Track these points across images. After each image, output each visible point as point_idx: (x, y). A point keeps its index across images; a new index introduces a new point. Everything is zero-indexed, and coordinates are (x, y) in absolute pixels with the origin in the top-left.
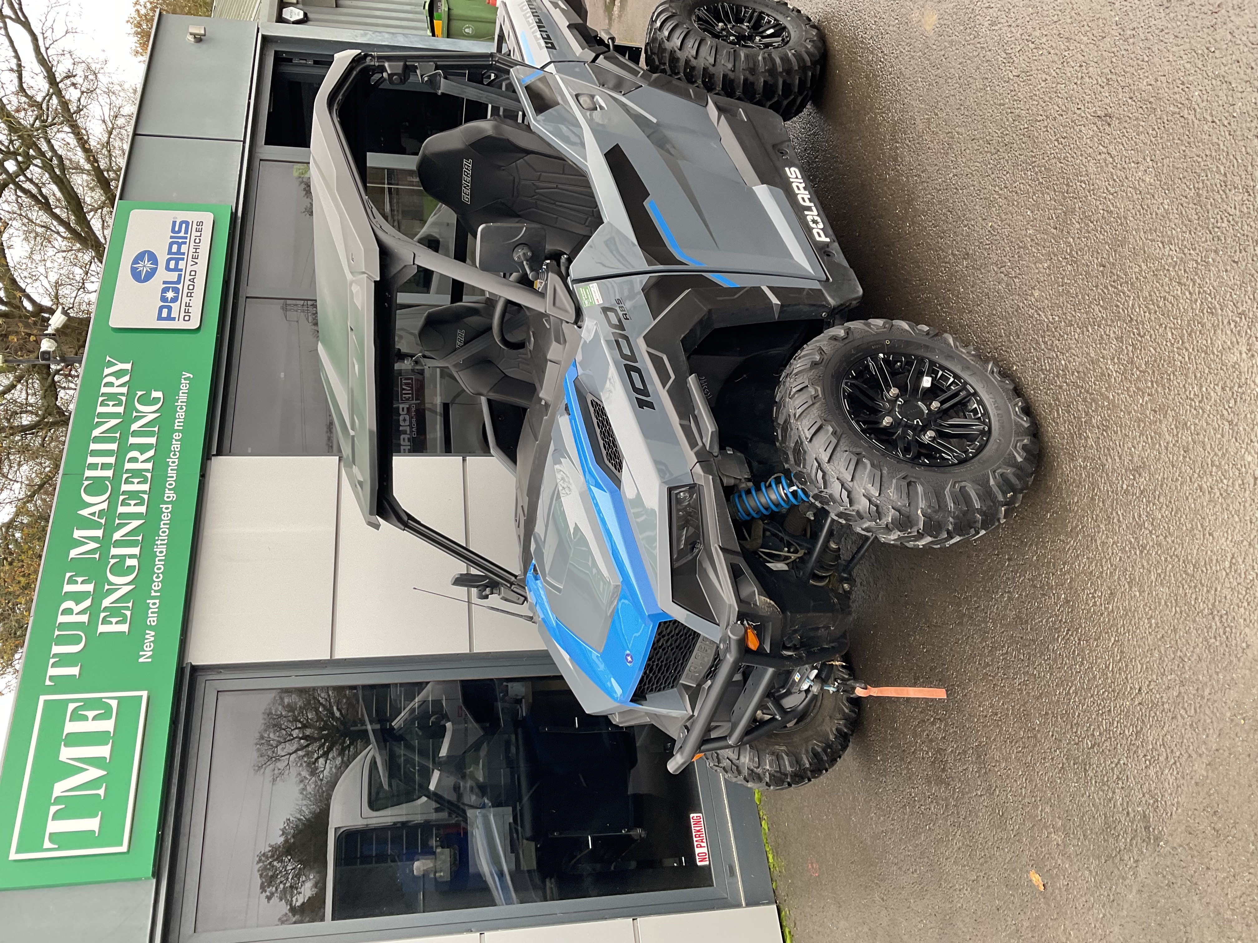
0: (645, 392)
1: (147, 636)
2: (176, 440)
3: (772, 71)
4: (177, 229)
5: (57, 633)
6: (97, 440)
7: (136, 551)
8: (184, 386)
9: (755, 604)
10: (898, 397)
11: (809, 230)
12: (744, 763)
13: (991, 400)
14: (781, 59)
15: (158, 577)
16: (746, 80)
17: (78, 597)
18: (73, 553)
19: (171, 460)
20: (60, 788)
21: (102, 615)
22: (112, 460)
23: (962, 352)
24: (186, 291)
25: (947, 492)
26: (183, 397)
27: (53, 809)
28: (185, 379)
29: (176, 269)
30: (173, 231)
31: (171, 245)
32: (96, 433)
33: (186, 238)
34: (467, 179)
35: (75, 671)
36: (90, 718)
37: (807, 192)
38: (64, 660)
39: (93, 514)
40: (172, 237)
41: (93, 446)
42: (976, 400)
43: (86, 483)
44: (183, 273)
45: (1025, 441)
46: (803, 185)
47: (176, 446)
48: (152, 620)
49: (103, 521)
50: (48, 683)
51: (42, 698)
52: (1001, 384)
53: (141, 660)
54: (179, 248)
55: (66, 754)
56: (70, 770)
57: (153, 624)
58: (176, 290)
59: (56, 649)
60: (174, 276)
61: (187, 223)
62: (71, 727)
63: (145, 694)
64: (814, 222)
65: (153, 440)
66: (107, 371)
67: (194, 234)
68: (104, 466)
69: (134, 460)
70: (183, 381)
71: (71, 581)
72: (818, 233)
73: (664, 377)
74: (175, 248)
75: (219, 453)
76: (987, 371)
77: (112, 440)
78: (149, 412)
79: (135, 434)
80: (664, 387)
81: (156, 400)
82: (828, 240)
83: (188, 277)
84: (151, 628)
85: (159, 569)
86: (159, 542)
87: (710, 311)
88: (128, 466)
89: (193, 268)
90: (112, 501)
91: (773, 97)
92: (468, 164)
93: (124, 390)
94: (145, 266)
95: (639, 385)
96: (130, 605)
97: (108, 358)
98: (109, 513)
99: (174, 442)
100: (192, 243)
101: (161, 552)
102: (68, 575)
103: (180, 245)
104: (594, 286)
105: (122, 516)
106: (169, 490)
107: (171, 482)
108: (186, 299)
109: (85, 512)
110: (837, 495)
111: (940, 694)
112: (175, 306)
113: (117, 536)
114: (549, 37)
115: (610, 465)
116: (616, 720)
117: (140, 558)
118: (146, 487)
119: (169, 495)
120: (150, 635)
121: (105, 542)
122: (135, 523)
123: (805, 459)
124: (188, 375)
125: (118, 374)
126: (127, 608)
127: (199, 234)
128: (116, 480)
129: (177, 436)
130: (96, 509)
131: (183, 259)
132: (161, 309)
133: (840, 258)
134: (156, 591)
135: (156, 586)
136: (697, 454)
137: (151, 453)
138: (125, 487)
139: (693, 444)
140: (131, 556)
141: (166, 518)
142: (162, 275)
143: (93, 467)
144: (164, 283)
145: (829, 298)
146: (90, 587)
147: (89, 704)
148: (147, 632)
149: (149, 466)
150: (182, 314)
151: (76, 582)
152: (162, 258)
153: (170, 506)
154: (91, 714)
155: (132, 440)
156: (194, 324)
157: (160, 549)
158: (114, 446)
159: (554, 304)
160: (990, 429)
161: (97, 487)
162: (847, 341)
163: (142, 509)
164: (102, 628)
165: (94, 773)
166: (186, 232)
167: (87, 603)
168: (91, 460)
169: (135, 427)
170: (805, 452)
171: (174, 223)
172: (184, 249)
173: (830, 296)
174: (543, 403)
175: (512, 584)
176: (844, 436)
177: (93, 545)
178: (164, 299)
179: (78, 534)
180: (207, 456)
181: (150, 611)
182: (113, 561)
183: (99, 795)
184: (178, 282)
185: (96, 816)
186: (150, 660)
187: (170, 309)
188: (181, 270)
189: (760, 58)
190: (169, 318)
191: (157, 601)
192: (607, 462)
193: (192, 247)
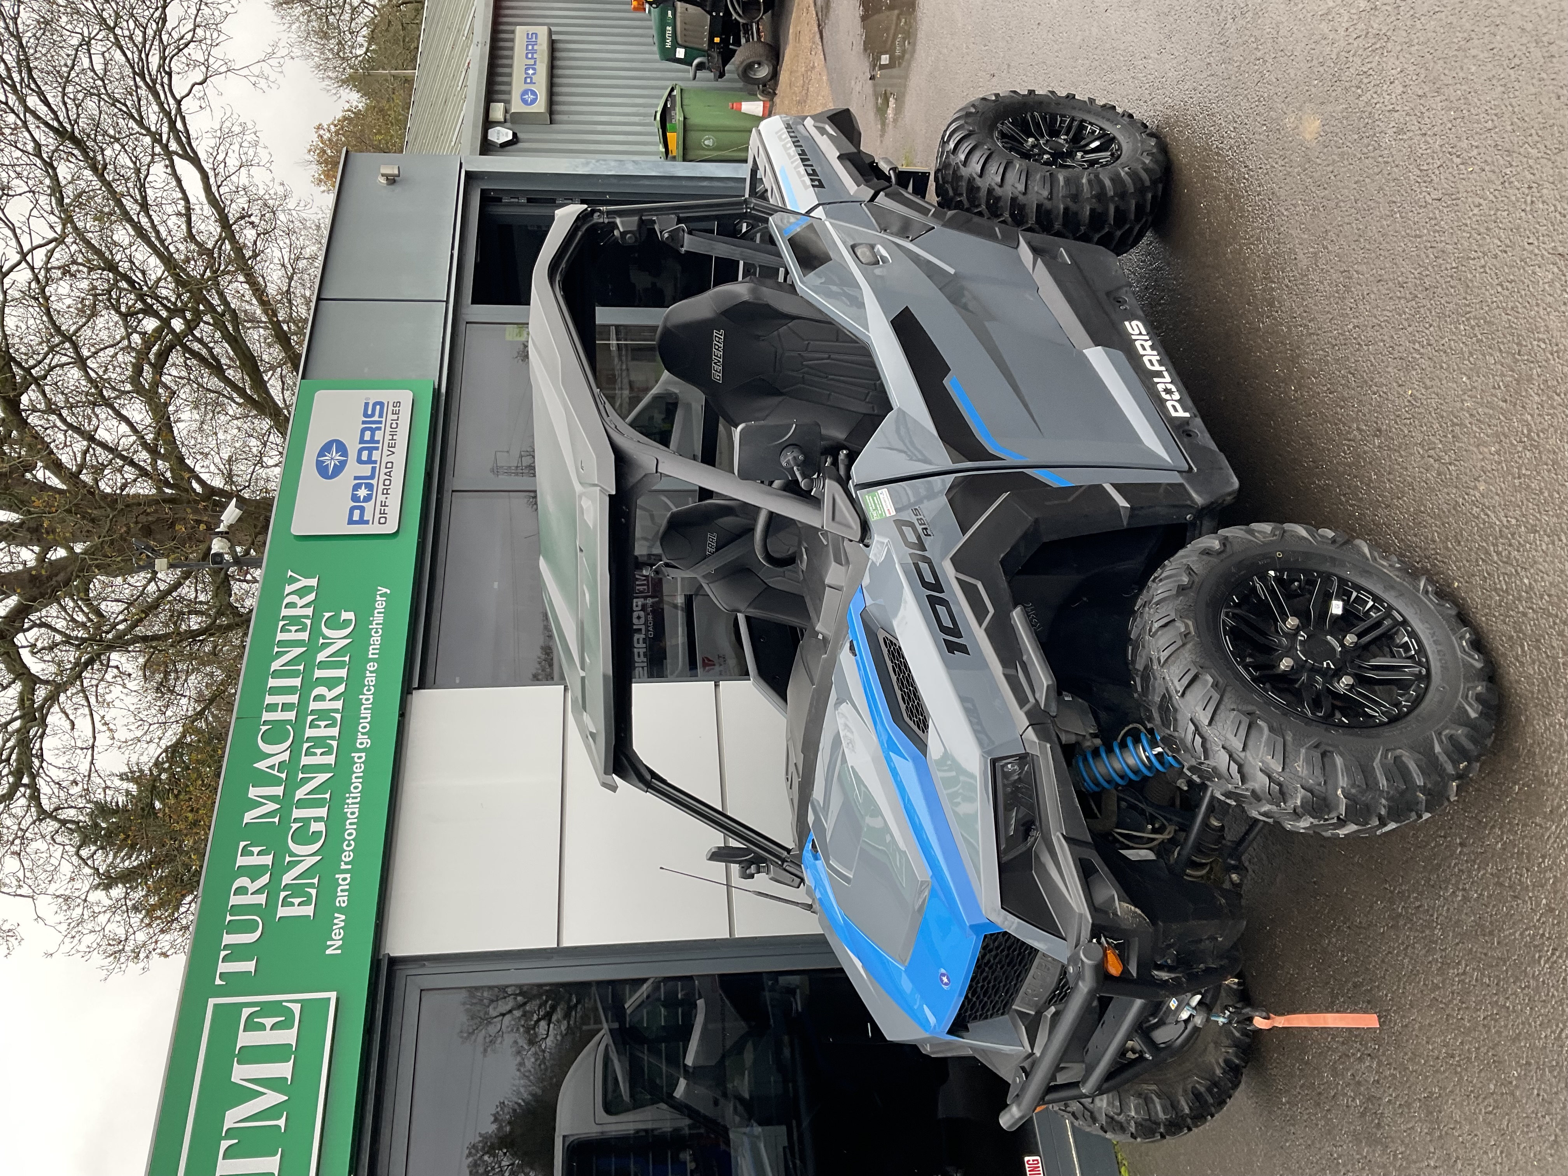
0: (955, 631)
1: (336, 921)
2: (371, 672)
3: (1101, 196)
4: (370, 412)
5: (229, 918)
6: (277, 674)
7: (323, 812)
8: (380, 604)
9: (1115, 914)
10: (1298, 629)
11: (1162, 402)
12: (1100, 1108)
13: (1428, 631)
14: (1112, 180)
15: (349, 845)
16: (1066, 209)
17: (254, 872)
18: (248, 817)
19: (365, 697)
20: (233, 1118)
21: (283, 894)
22: (294, 699)
23: (1383, 566)
24: (381, 487)
25: (1376, 764)
26: (378, 618)
27: (225, 1144)
28: (381, 595)
29: (370, 461)
30: (366, 415)
31: (363, 431)
32: (275, 665)
33: (380, 422)
34: (718, 353)
35: (249, 966)
36: (268, 1027)
37: (1155, 353)
38: (237, 953)
39: (272, 767)
40: (364, 422)
41: (272, 683)
42: (1407, 631)
43: (264, 728)
44: (378, 465)
45: (1479, 688)
46: (1150, 343)
47: (370, 679)
48: (342, 900)
49: (284, 776)
50: (218, 982)
51: (212, 1002)
52: (1439, 608)
53: (328, 952)
54: (373, 436)
55: (240, 1073)
56: (246, 1095)
57: (343, 905)
58: (369, 487)
59: (228, 939)
60: (366, 470)
61: (381, 404)
62: (245, 1039)
63: (333, 995)
64: (1168, 391)
65: (343, 673)
66: (288, 589)
67: (391, 417)
68: (286, 707)
69: (320, 698)
70: (378, 598)
71: (246, 852)
72: (1174, 406)
73: (979, 612)
74: (367, 436)
75: (421, 686)
76: (1418, 591)
77: (293, 674)
78: (338, 638)
79: (322, 665)
80: (980, 626)
81: (347, 622)
82: (1187, 415)
83: (384, 470)
84: (340, 910)
85: (350, 834)
86: (350, 801)
87: (1036, 521)
88: (313, 706)
89: (390, 459)
90: (294, 750)
91: (1103, 228)
92: (718, 337)
93: (309, 611)
94: (333, 458)
95: (947, 622)
96: (316, 881)
97: (290, 573)
98: (290, 766)
99: (368, 674)
100: (388, 429)
101: (353, 813)
102: (242, 844)
103: (373, 431)
104: (883, 493)
105: (306, 768)
106: (363, 734)
107: (365, 724)
108: (381, 498)
109: (262, 765)
110: (1223, 768)
111: (1370, 1021)
112: (369, 506)
113: (300, 794)
114: (814, 173)
115: (911, 723)
116: (927, 1049)
117: (327, 821)
118: (335, 731)
119: (363, 741)
120: (340, 919)
121: (286, 803)
122: (323, 777)
123: (1176, 720)
124: (385, 590)
125: (302, 592)
126: (311, 885)
127: (395, 417)
128: (298, 724)
129: (371, 666)
130: (275, 760)
131: (377, 449)
132: (352, 509)
133: (1205, 438)
134: (346, 863)
135: (347, 856)
136: (1028, 714)
137: (341, 688)
138: (309, 733)
139: (1022, 701)
140: (317, 819)
141: (358, 769)
142: (353, 469)
143: (272, 708)
144: (356, 478)
145: (1194, 495)
146: (268, 860)
147: (267, 1009)
148: (336, 915)
149: (339, 705)
150: (377, 516)
151: (251, 854)
152: (353, 447)
153: (363, 755)
154: (269, 1022)
155: (318, 673)
156: (391, 527)
157: (352, 809)
158: (297, 682)
159: (833, 519)
160: (1428, 670)
161: (275, 734)
162: (1224, 555)
163: (330, 759)
164: (282, 912)
165: (273, 1098)
166: (381, 416)
167: (265, 879)
168: (269, 699)
169: (321, 657)
170: (1176, 710)
171: (367, 404)
172: (378, 435)
173: (1196, 492)
174: (820, 637)
175: (784, 861)
176: (1229, 688)
177: (272, 806)
178: (355, 498)
179: (253, 792)
180: (407, 690)
181: (340, 888)
182: (295, 826)
183: (279, 1127)
184: (372, 477)
185: (275, 1154)
186: (339, 952)
187: (362, 509)
188: (375, 462)
189: (1084, 181)
190: (362, 521)
191: (348, 876)
192: (907, 719)
193: (387, 433)
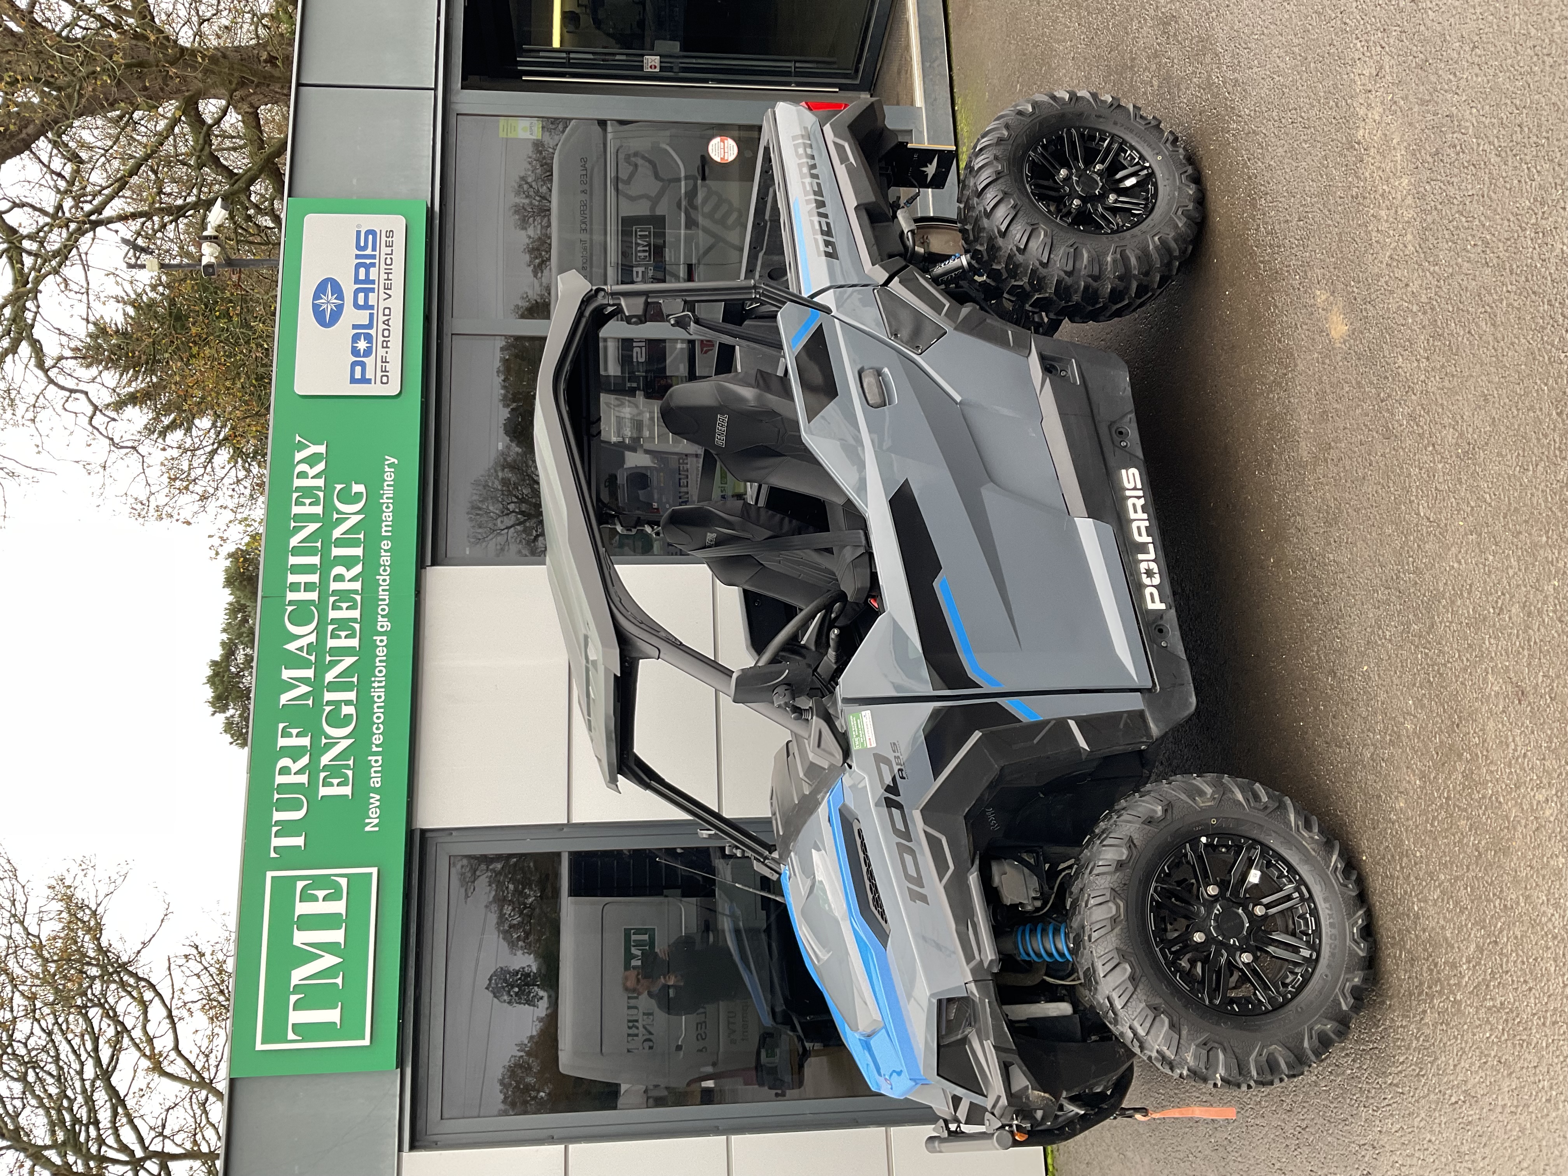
1: (372, 801)
2: (385, 551)
5: (276, 796)
6: (296, 551)
7: (352, 696)
8: (389, 477)
9: (1028, 1098)
10: (1215, 899)
13: (1327, 911)
15: (378, 728)
17: (295, 753)
18: (284, 698)
19: (382, 578)
20: (298, 976)
21: (322, 775)
22: (315, 578)
24: (381, 339)
26: (388, 492)
27: (293, 998)
28: (389, 466)
32: (294, 541)
34: (721, 429)
35: (299, 841)
36: (321, 898)
37: (1145, 516)
38: (287, 828)
39: (300, 649)
40: (357, 257)
41: (293, 560)
42: (1309, 907)
43: (290, 608)
45: (1356, 980)
46: (1142, 501)
47: (385, 559)
48: (376, 781)
49: (313, 658)
50: (273, 855)
51: (270, 874)
52: (1344, 889)
53: (368, 829)
54: (367, 274)
55: (300, 938)
56: (307, 957)
57: (377, 786)
58: (368, 338)
59: (278, 816)
60: (363, 317)
61: (372, 232)
62: (302, 908)
63: (374, 871)
64: (1150, 573)
65: (358, 551)
66: (299, 456)
67: (384, 250)
68: (308, 587)
69: (339, 578)
70: (387, 469)
71: (285, 734)
72: (1152, 595)
73: (941, 865)
75: (434, 564)
76: (1328, 868)
77: (312, 551)
78: (351, 513)
79: (339, 543)
80: (941, 881)
81: (359, 495)
82: (1163, 606)
84: (375, 790)
86: (376, 685)
87: (1002, 769)
88: (334, 586)
89: (388, 303)
90: (320, 631)
92: (723, 419)
94: (329, 302)
95: (912, 872)
96: (351, 762)
97: (298, 438)
98: (317, 648)
99: (383, 553)
101: (379, 697)
102: (281, 726)
104: (866, 715)
105: (334, 651)
106: (383, 616)
107: (383, 607)
109: (292, 647)
113: (330, 677)
115: (876, 912)
117: (357, 704)
118: (356, 614)
119: (384, 625)
120: (375, 799)
121: (317, 685)
122: (349, 661)
124: (393, 460)
125: (311, 460)
128: (322, 605)
129: (386, 545)
130: (303, 642)
131: (373, 290)
132: (354, 364)
133: (1174, 640)
134: (377, 746)
135: (377, 739)
136: (973, 971)
137: (358, 569)
138: (333, 614)
139: (969, 958)
140: (348, 703)
141: (381, 652)
143: (295, 587)
144: (355, 327)
145: (1152, 725)
146: (306, 741)
147: (318, 882)
148: (372, 795)
149: (357, 586)
150: (379, 374)
151: (290, 735)
152: (348, 288)
153: (385, 638)
154: (321, 894)
155: (336, 552)
156: (393, 388)
157: (378, 694)
158: (315, 560)
159: (819, 746)
160: (1318, 956)
161: (301, 614)
162: (1163, 824)
163: (355, 642)
164: (323, 791)
165: (330, 960)
166: (374, 249)
167: (305, 760)
168: (292, 578)
169: (337, 533)
171: (358, 233)
172: (373, 273)
173: (1154, 719)
175: (766, 858)
176: (1143, 979)
177: (304, 689)
178: (355, 352)
179: (286, 674)
180: (421, 565)
181: (373, 770)
182: (328, 709)
183: (337, 984)
184: (370, 326)
185: (336, 1007)
186: (377, 829)
187: (363, 365)
188: (372, 307)
190: (364, 380)
191: (379, 758)
192: (873, 908)
193: (382, 271)
